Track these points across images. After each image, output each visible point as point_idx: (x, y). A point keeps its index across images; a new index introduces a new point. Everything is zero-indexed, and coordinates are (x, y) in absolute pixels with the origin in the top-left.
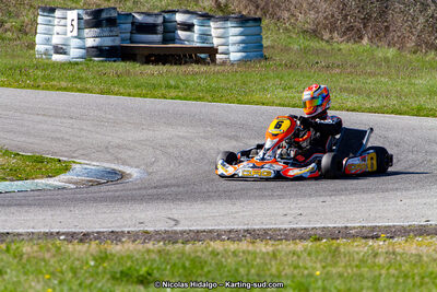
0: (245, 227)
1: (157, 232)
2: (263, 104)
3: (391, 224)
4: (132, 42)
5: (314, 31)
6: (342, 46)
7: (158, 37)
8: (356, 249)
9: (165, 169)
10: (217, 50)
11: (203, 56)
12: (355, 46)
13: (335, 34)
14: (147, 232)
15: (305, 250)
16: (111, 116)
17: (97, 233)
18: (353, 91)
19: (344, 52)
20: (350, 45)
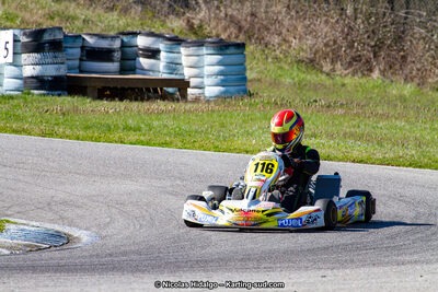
2: (247, 152)
4: (81, 72)
5: (312, 61)
6: (347, 80)
7: (114, 66)
9: (122, 232)
10: (188, 82)
11: (170, 90)
12: (363, 80)
13: (338, 66)
16: (55, 165)
18: (360, 138)
19: (349, 88)
20: (357, 79)
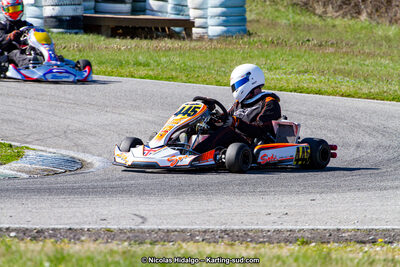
0: (223, 227)
1: (121, 231)
3: (389, 227)
4: (96, 12)
5: (306, 4)
6: (338, 22)
7: (126, 7)
8: (351, 256)
10: (193, 23)
11: (177, 29)
12: (352, 22)
13: (330, 8)
14: (109, 230)
15: (292, 254)
16: (71, 97)
17: (53, 230)
18: (349, 74)
19: (339, 29)
20: (347, 21)
